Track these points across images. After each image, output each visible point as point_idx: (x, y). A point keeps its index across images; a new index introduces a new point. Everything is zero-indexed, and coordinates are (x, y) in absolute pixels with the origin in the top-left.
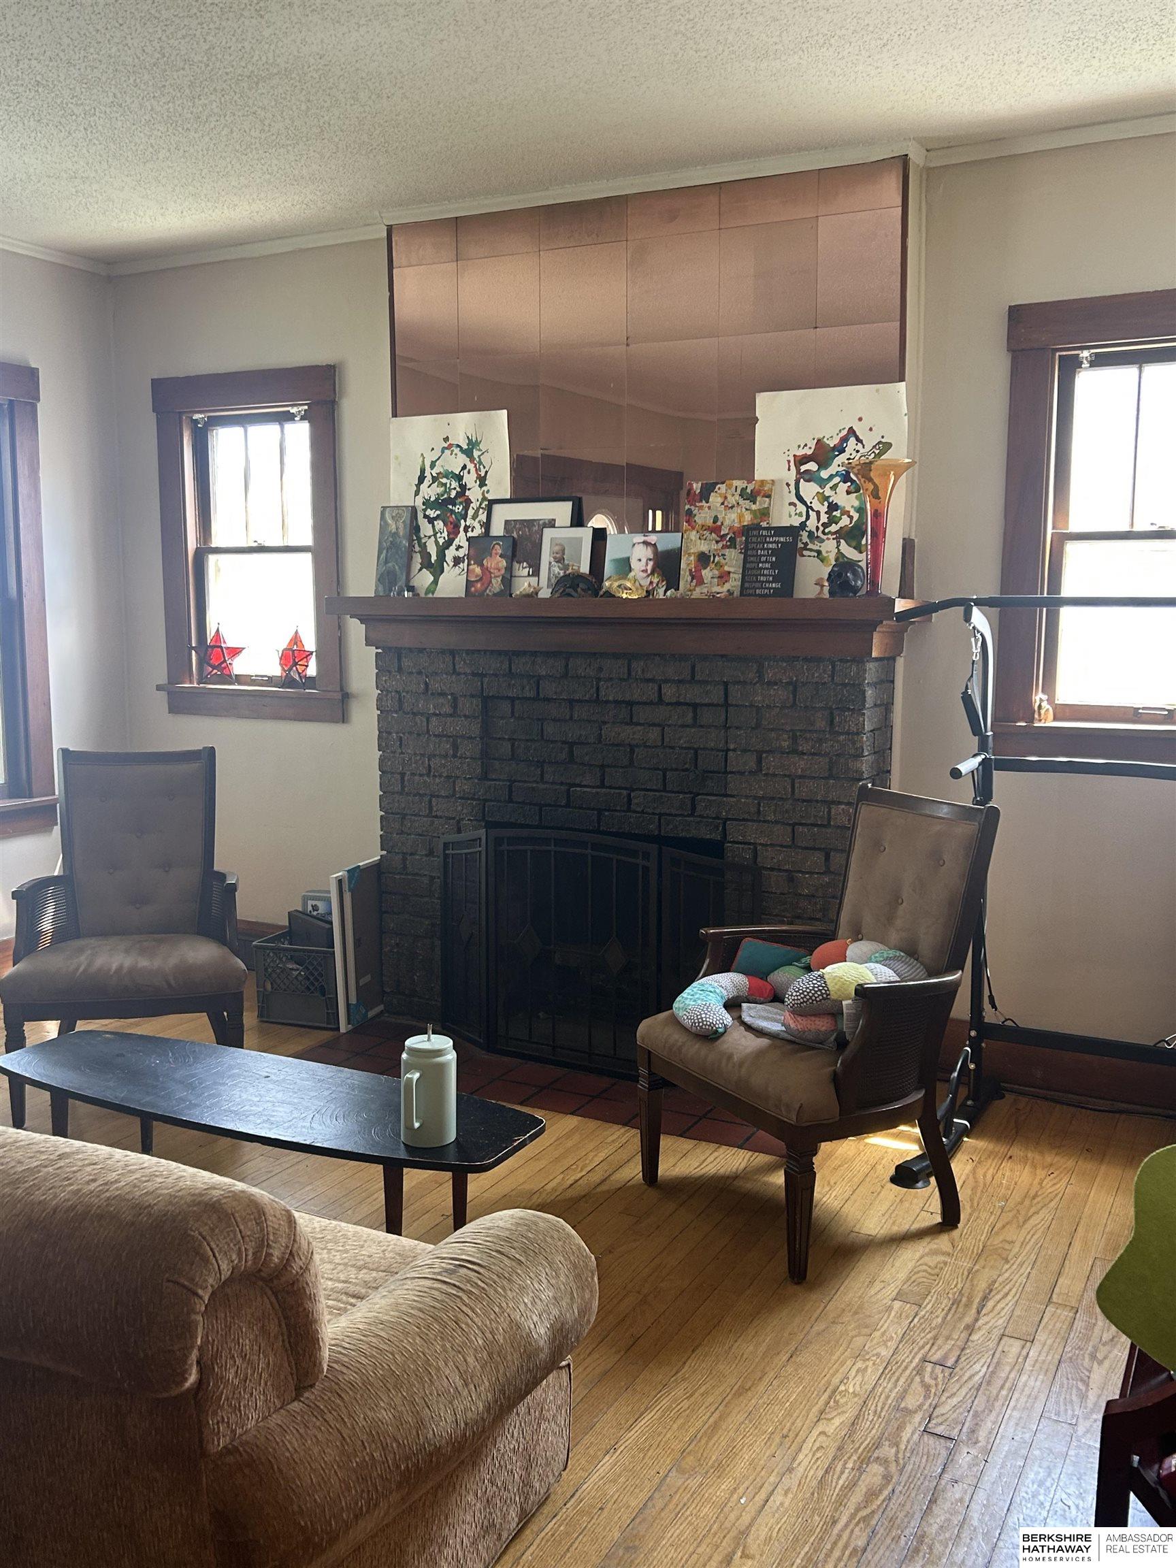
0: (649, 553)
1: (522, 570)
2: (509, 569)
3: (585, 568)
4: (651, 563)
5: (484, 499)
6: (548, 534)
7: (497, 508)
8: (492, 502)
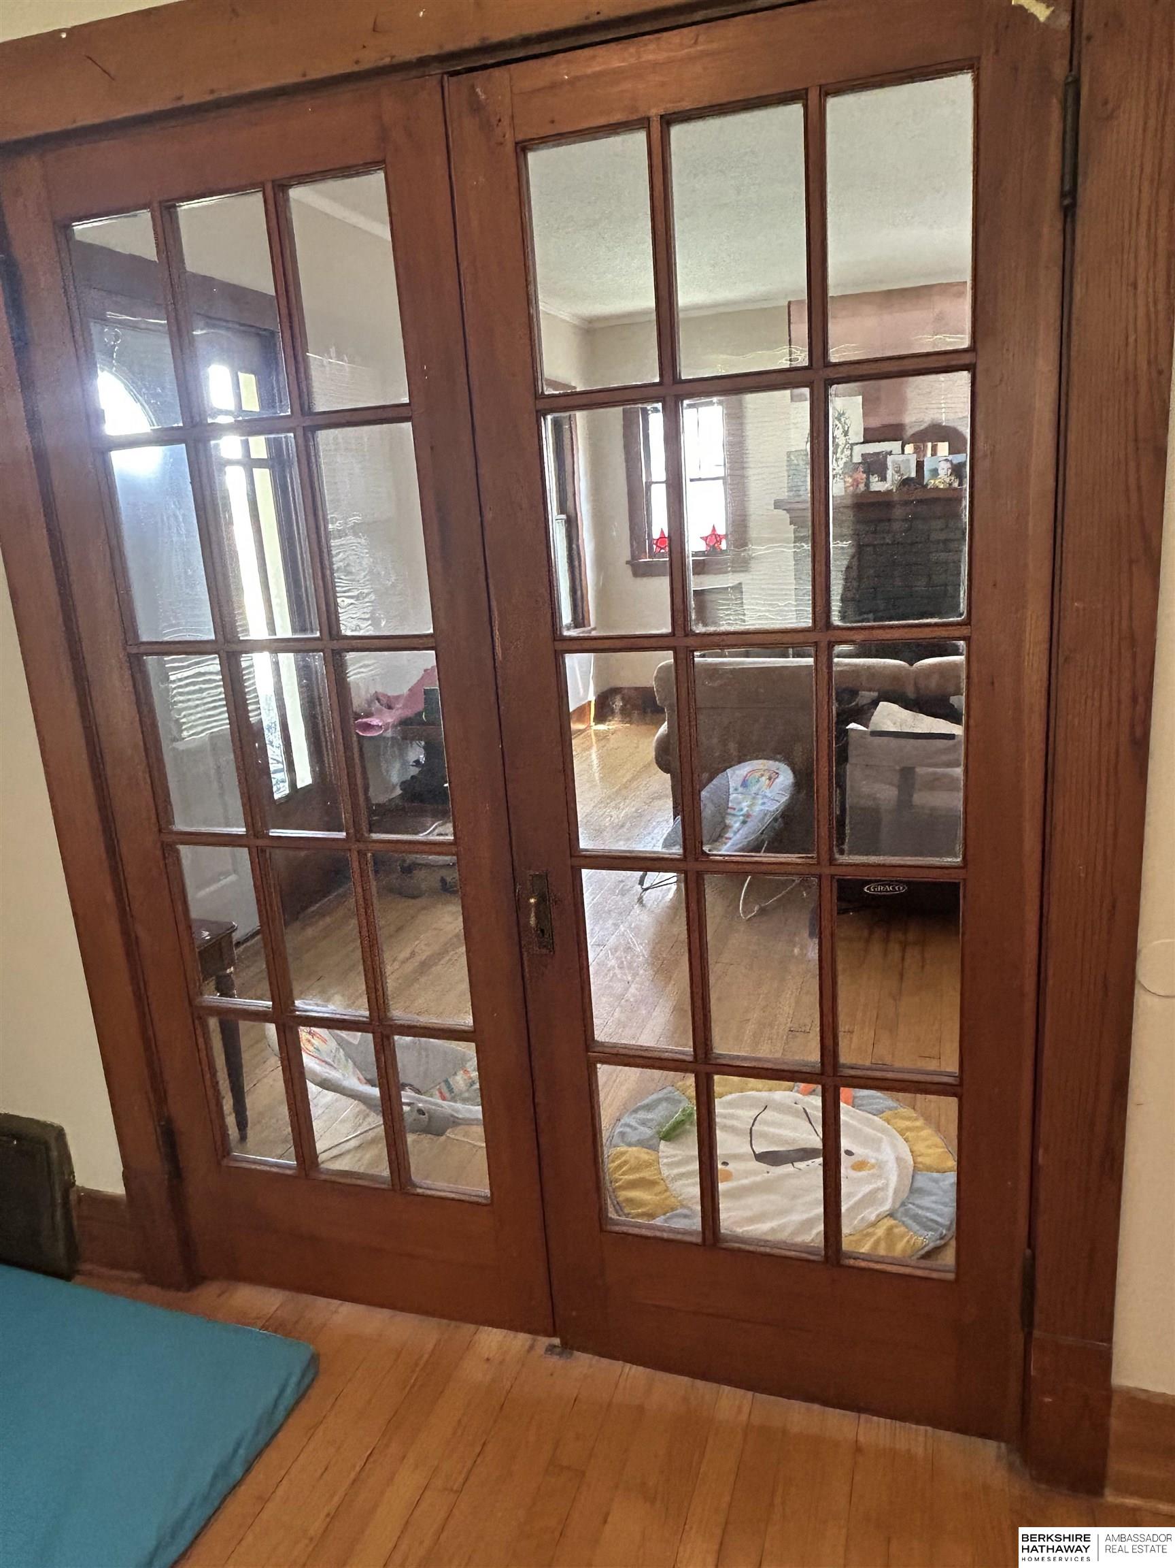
0: (949, 465)
1: (874, 479)
2: (868, 478)
3: (913, 475)
4: (950, 471)
5: (847, 443)
6: (889, 458)
7: (855, 447)
8: (852, 445)
